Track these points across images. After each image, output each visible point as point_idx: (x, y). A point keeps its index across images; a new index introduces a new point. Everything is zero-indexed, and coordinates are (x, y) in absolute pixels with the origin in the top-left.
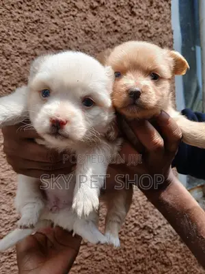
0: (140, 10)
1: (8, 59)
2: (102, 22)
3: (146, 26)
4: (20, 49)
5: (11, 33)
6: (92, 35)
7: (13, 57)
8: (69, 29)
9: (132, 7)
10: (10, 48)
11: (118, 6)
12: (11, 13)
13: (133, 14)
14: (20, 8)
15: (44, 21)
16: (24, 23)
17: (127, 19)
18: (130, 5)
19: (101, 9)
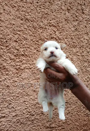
0: (86, 12)
1: (35, 30)
2: (71, 16)
3: (88, 19)
4: (40, 25)
5: (36, 18)
6: (68, 21)
7: (37, 29)
8: (59, 18)
9: (83, 10)
10: (36, 25)
11: (78, 9)
12: (36, 9)
13: (83, 13)
14: (40, 7)
15: (49, 14)
16: (42, 14)
17: (81, 15)
18: (82, 9)
19: (71, 10)
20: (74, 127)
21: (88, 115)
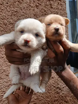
0: (55, 6)
1: (6, 26)
2: (40, 11)
3: (57, 12)
4: (10, 22)
5: (7, 16)
6: (37, 16)
7: (7, 25)
8: (28, 14)
10: (7, 22)
11: (46, 5)
12: (7, 9)
13: (52, 8)
14: (10, 7)
15: (19, 11)
16: (12, 12)
17: (49, 9)
18: (50, 4)
19: (40, 6)
20: (45, 103)
21: (58, 93)
